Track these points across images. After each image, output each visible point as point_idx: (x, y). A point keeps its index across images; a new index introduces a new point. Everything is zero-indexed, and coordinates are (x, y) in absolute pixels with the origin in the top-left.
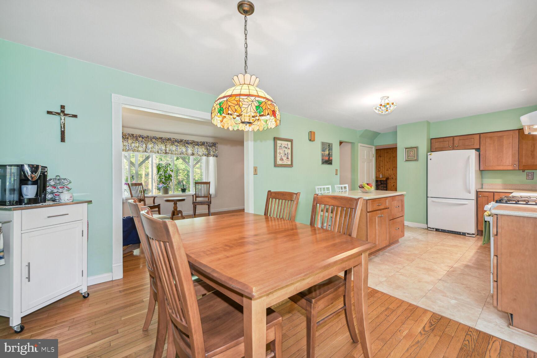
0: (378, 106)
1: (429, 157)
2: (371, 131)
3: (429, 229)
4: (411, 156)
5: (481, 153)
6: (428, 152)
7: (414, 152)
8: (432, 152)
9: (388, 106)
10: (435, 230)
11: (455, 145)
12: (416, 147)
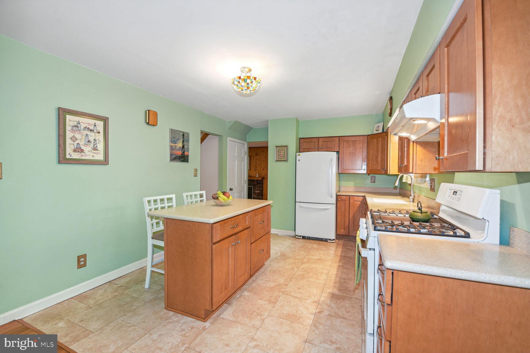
0: (236, 79)
1: (298, 158)
2: (241, 123)
3: (297, 237)
4: (282, 155)
5: (340, 156)
6: (296, 153)
7: (285, 152)
8: (300, 152)
9: (248, 81)
10: (301, 238)
11: (320, 146)
12: (286, 146)
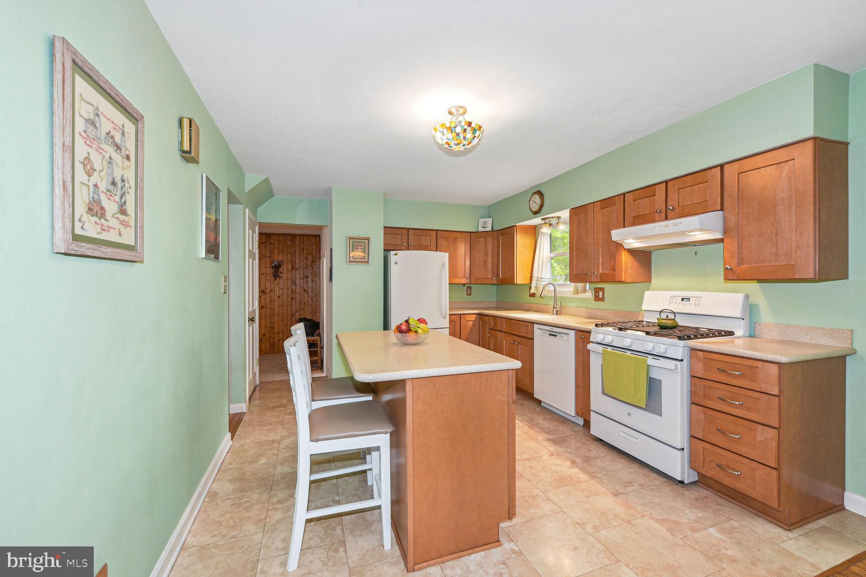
1: (394, 259)
7: (365, 247)
11: (410, 242)
12: (368, 239)
